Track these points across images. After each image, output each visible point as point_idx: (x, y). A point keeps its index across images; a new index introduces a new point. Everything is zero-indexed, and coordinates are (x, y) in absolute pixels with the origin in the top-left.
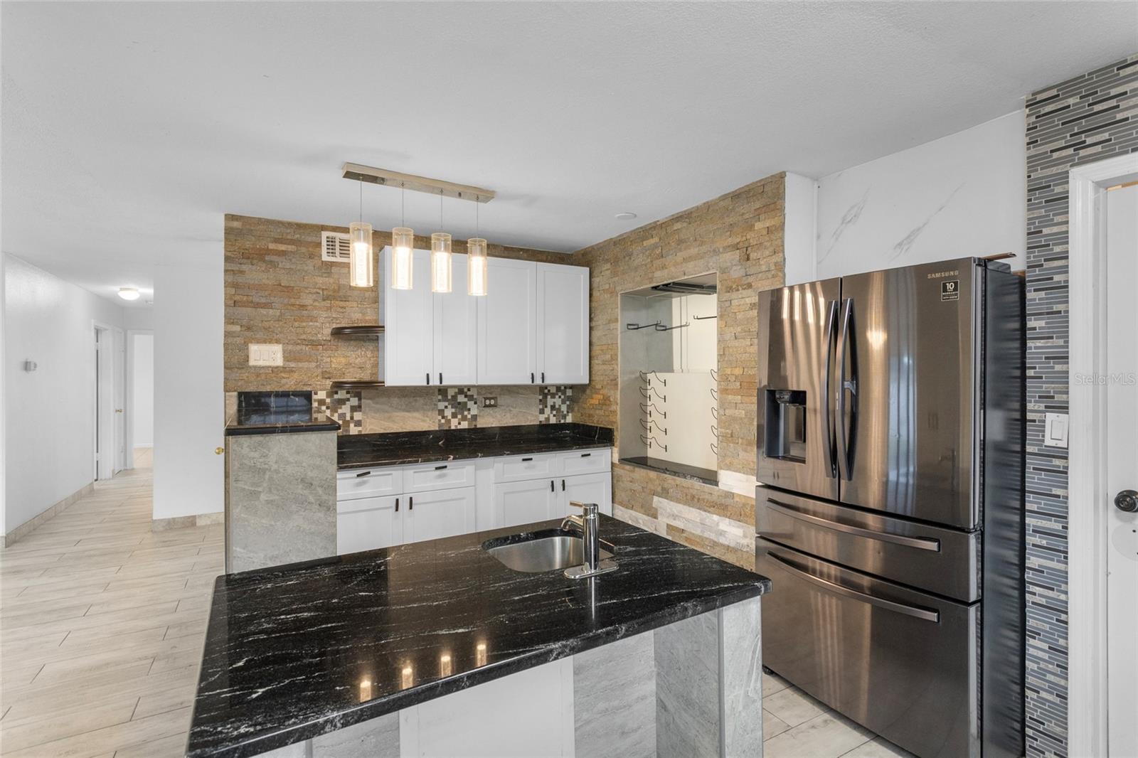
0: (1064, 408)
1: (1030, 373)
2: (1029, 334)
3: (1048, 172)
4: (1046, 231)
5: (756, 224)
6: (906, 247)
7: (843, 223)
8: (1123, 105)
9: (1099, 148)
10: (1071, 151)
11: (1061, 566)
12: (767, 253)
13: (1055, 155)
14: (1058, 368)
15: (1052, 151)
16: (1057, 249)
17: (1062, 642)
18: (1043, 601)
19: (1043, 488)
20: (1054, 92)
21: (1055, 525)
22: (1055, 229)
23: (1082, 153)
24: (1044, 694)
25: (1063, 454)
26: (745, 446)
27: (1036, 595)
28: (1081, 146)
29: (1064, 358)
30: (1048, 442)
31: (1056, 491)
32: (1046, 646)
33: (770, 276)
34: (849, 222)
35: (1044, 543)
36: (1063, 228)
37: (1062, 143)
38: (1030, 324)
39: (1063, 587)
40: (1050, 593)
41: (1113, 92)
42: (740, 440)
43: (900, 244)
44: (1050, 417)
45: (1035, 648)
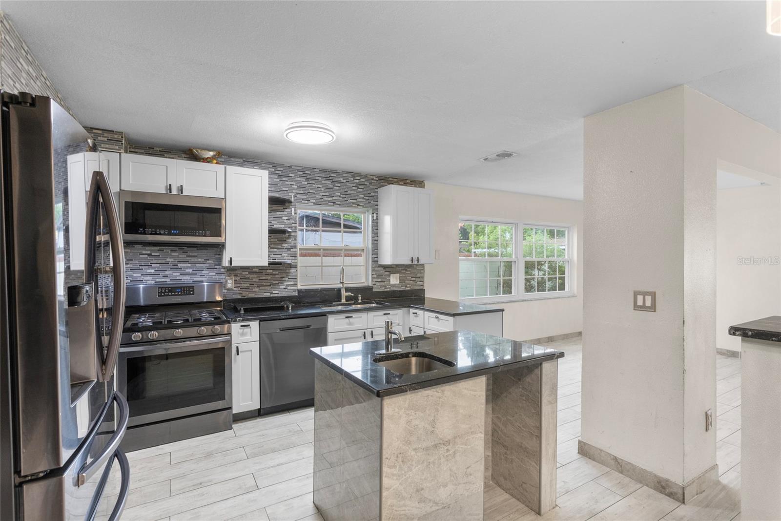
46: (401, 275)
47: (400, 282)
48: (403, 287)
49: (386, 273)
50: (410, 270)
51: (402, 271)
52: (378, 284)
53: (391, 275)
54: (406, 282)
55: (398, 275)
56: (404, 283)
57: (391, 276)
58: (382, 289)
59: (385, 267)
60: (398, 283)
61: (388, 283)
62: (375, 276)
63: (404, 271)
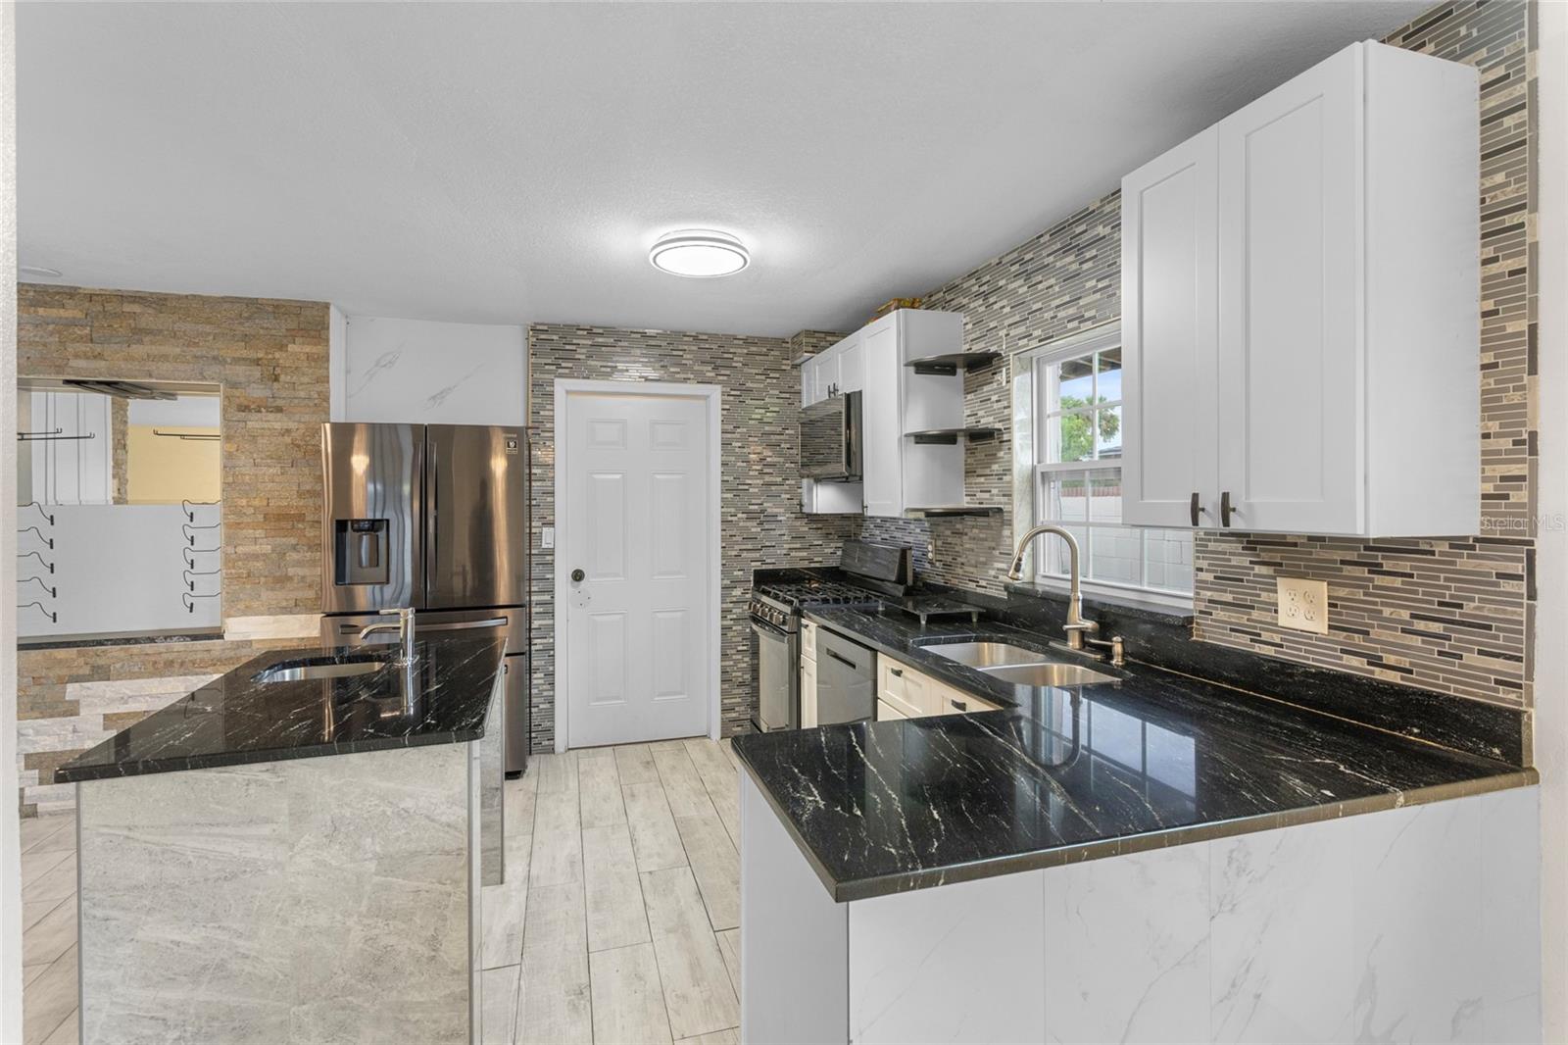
0: (552, 524)
1: (534, 502)
2: (533, 477)
3: (542, 376)
4: (542, 413)
5: (290, 346)
6: (438, 401)
7: (376, 365)
8: (579, 350)
9: (567, 371)
10: (554, 367)
11: (551, 622)
12: (305, 379)
13: (547, 367)
14: (549, 499)
15: (546, 364)
16: (548, 425)
17: (551, 668)
18: (541, 647)
19: (540, 576)
20: (545, 328)
21: (547, 597)
22: (547, 413)
23: (560, 371)
24: (541, 706)
25: (552, 552)
26: (272, 585)
27: (538, 644)
28: (559, 366)
29: (552, 493)
30: (544, 546)
31: (548, 576)
32: (542, 675)
33: (311, 404)
34: (385, 366)
35: (541, 610)
36: (551, 413)
37: (549, 361)
38: (533, 471)
39: (552, 634)
40: (545, 641)
41: (575, 341)
42: (263, 579)
43: (434, 398)
44: (545, 530)
45: (538, 678)
46: (1342, 592)
47: (1330, 627)
48: (1355, 661)
49: (1258, 569)
50: (1405, 566)
51: (1348, 570)
52: (1220, 614)
53: (1282, 583)
54: (1374, 633)
55: (1321, 589)
56: (1358, 638)
57: (1279, 588)
58: (1241, 643)
59: (1253, 542)
60: (1321, 626)
61: (1267, 617)
62: (1209, 577)
63: (1364, 572)
